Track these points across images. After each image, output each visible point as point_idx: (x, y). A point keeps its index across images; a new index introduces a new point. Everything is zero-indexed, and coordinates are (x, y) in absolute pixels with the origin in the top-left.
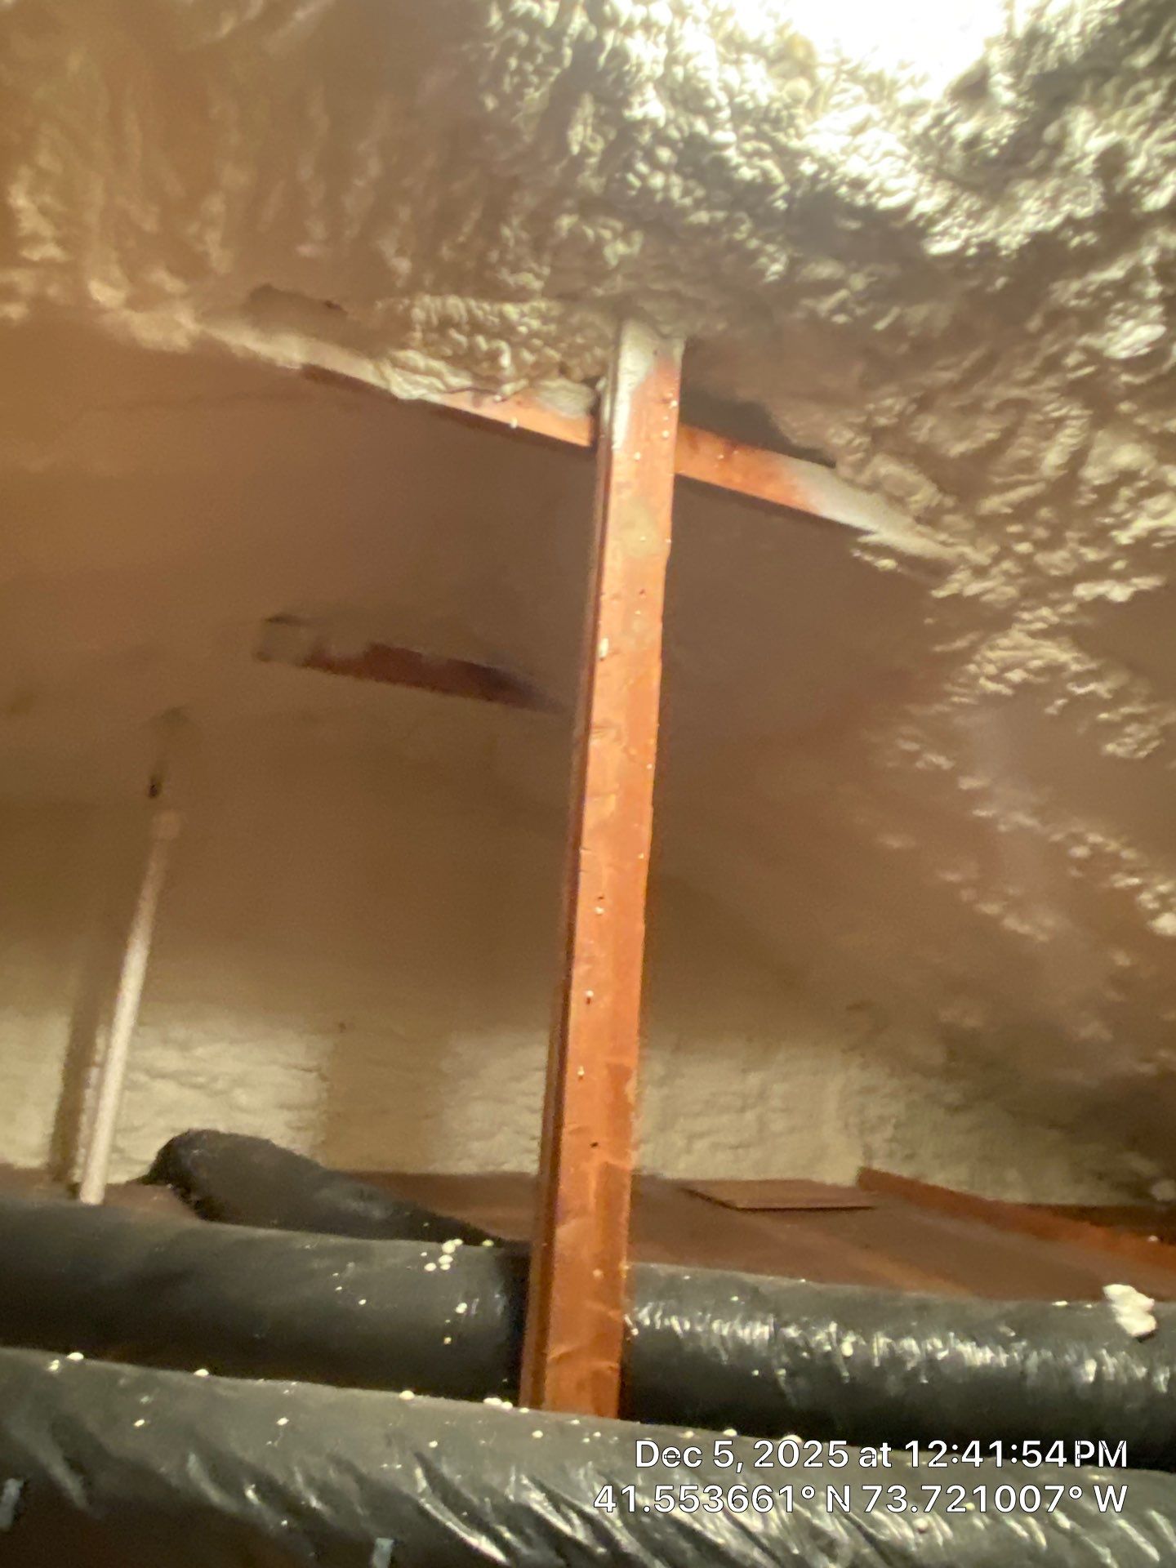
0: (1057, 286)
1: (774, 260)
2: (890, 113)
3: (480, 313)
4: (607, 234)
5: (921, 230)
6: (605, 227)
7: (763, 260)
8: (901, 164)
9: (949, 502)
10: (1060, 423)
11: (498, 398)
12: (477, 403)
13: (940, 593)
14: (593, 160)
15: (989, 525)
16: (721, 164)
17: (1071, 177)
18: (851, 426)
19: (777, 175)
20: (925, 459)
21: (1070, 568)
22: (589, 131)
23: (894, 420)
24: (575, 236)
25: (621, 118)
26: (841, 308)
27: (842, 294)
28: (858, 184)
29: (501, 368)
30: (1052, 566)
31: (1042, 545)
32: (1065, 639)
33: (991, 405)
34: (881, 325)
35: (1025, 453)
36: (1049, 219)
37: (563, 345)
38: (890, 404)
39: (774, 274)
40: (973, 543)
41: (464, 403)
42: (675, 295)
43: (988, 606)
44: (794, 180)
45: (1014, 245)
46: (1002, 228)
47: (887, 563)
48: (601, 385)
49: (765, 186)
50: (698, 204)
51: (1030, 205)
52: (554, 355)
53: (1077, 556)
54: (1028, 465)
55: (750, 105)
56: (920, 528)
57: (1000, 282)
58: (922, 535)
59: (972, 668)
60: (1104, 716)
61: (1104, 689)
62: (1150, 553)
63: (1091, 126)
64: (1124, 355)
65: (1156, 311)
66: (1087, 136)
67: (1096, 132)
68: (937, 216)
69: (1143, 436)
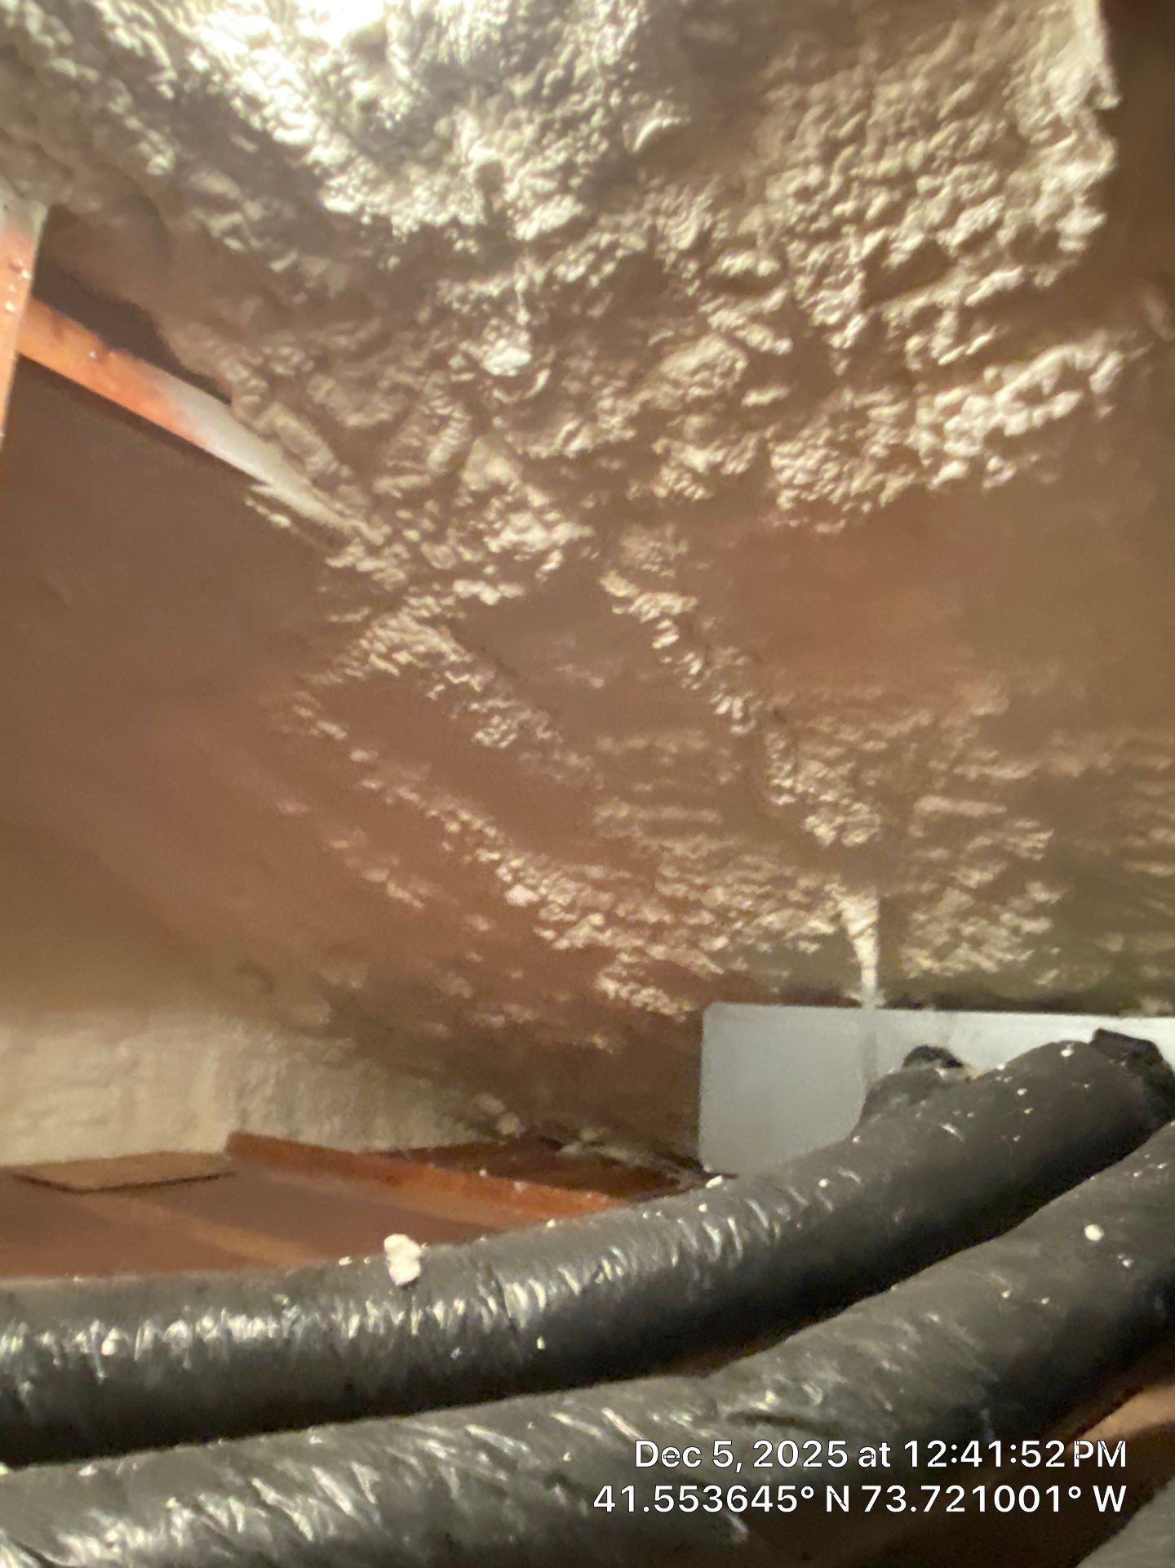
0: (444, 284)
1: (159, 152)
5: (315, 179)
7: (144, 147)
8: (298, 99)
9: (346, 472)
10: (445, 421)
13: (337, 563)
15: (380, 505)
17: (458, 179)
18: (246, 364)
19: (162, 54)
20: (323, 421)
21: (449, 565)
23: (291, 373)
26: (235, 231)
27: (235, 218)
28: (253, 103)
30: (436, 558)
31: (427, 536)
32: (444, 629)
33: (385, 384)
34: (278, 266)
35: (415, 443)
36: (437, 214)
38: (288, 355)
39: (159, 166)
40: (368, 520)
43: (379, 585)
44: (183, 69)
45: (405, 230)
46: (398, 206)
47: (282, 520)
49: (148, 63)
51: (420, 192)
53: (457, 555)
54: (418, 455)
56: (316, 491)
57: (393, 261)
58: (317, 499)
59: (364, 643)
60: (475, 706)
61: (476, 682)
62: (513, 564)
63: (475, 134)
64: (496, 371)
65: (524, 338)
66: (472, 142)
67: (479, 142)
68: (333, 170)
69: (512, 455)
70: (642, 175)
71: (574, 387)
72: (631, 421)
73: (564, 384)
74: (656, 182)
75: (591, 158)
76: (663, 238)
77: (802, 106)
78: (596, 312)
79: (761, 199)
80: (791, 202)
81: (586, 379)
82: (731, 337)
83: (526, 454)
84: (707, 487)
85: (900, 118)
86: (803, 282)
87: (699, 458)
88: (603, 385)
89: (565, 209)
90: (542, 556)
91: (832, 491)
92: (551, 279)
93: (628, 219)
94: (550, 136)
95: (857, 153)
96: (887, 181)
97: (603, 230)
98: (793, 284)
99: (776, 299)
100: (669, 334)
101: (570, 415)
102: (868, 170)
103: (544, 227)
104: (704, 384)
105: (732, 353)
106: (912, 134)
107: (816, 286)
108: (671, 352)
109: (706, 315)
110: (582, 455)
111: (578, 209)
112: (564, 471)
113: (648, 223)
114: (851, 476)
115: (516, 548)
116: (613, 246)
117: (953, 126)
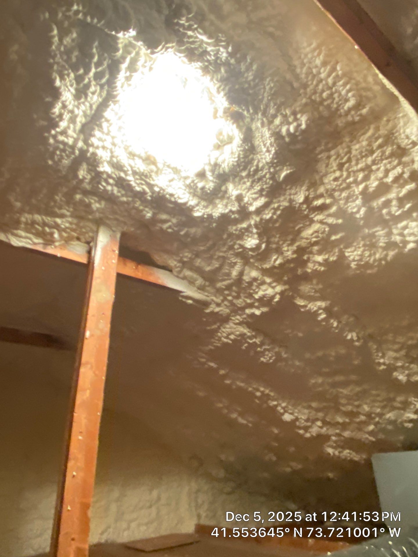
0: (230, 227)
1: (148, 212)
2: (179, 177)
3: (46, 221)
4: (92, 201)
5: (191, 209)
6: (92, 199)
7: (144, 212)
8: (183, 191)
9: (207, 283)
10: (235, 263)
11: (53, 247)
12: (44, 248)
13: (208, 311)
14: (87, 181)
15: (219, 291)
16: (130, 186)
17: (230, 200)
18: (175, 260)
19: (147, 190)
20: (199, 271)
21: (243, 304)
22: (85, 173)
23: (188, 260)
24: (81, 201)
25: (96, 170)
26: (170, 227)
27: (170, 224)
28: (172, 195)
29: (54, 238)
30: (238, 304)
31: (235, 297)
32: (244, 325)
33: (216, 257)
34: (182, 233)
35: (227, 271)
36: (225, 210)
37: (78, 232)
38: (187, 255)
39: (148, 216)
40: (215, 296)
41: (40, 248)
42: (117, 219)
43: (221, 315)
44: (153, 192)
45: (217, 216)
46: (213, 211)
47: (190, 302)
48: (92, 244)
49: (144, 193)
50: (123, 195)
51: (220, 206)
52: (75, 235)
53: (245, 301)
54: (229, 275)
55: (138, 171)
56: (199, 291)
57: (214, 225)
58: (200, 293)
59: (219, 334)
60: (259, 349)
61: (258, 341)
62: (264, 301)
63: (233, 188)
64: (249, 247)
65: (256, 236)
66: (232, 190)
67: (235, 190)
68: (195, 206)
69: (257, 269)
70: (284, 186)
71: (274, 246)
72: (294, 252)
73: (271, 246)
74: (288, 187)
75: (268, 186)
76: (294, 201)
77: (329, 157)
78: (277, 225)
79: (323, 183)
80: (332, 182)
81: (277, 243)
82: (321, 222)
83: (262, 268)
84: (324, 266)
85: (361, 152)
86: (342, 202)
87: (320, 258)
88: (283, 244)
89: (262, 200)
90: (273, 297)
91: (369, 260)
92: (261, 219)
93: (282, 198)
94: (255, 183)
95: (350, 165)
96: (362, 170)
97: (275, 203)
98: (339, 203)
99: (334, 209)
100: (301, 225)
101: (274, 254)
102: (355, 168)
103: (257, 207)
104: (317, 237)
105: (323, 226)
106: (366, 156)
107: (346, 203)
108: (303, 230)
109: (312, 218)
110: (281, 265)
111: (267, 200)
112: (275, 270)
113: (288, 197)
114: (375, 254)
115: (264, 296)
116: (279, 206)
117: (379, 151)
